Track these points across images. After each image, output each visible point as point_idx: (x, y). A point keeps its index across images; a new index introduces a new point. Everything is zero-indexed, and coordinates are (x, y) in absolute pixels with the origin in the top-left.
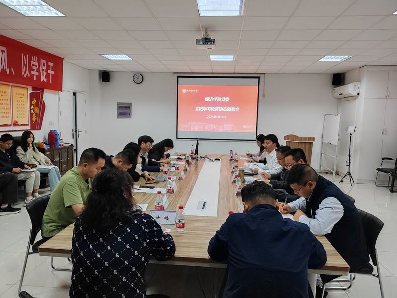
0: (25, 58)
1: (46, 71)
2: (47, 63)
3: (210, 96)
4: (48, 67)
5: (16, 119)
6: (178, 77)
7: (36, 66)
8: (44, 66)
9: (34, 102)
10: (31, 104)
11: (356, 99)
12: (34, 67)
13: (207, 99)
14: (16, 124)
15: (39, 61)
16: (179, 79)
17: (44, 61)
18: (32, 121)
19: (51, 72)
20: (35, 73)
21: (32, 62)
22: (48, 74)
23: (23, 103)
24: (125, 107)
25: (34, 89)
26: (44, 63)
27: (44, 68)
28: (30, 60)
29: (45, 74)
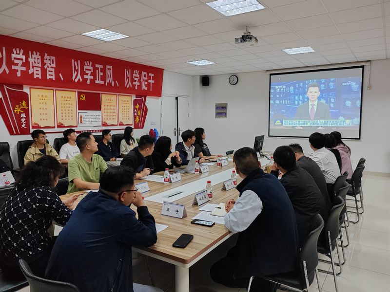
1: (147, 81)
2: (148, 74)
4: (149, 78)
5: (121, 120)
7: (138, 77)
8: (145, 77)
9: (137, 107)
10: (135, 108)
12: (135, 79)
14: (121, 124)
17: (146, 73)
18: (135, 122)
19: (151, 81)
20: (137, 84)
21: (134, 75)
22: (149, 84)
23: (127, 108)
24: (222, 108)
25: (137, 96)
26: (145, 75)
27: (145, 79)
28: (132, 73)
29: (146, 83)
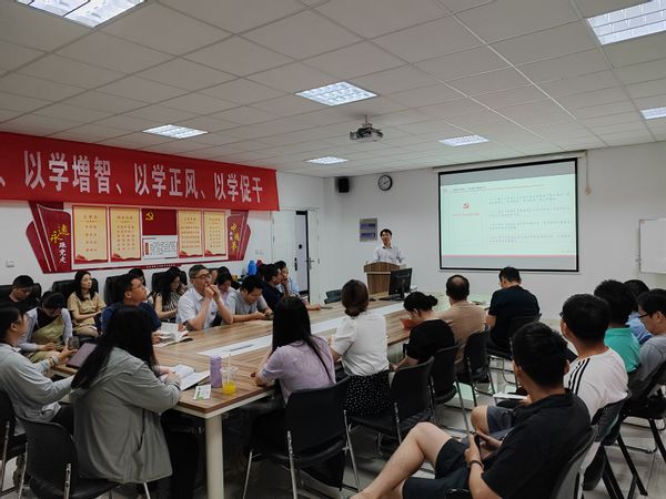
0: (219, 179)
1: (250, 188)
2: (251, 180)
4: (253, 184)
5: (208, 248)
6: (440, 174)
7: (235, 184)
8: (246, 183)
9: (233, 228)
10: (229, 230)
12: (232, 187)
14: (208, 254)
15: (238, 179)
16: (441, 176)
17: (247, 177)
19: (258, 189)
20: (234, 193)
21: (229, 181)
22: (254, 192)
23: (218, 230)
24: (370, 225)
25: (233, 212)
26: (246, 180)
27: (247, 185)
28: (226, 179)
29: (249, 192)
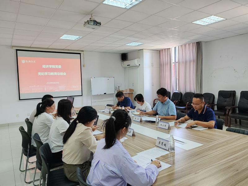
3: (46, 64)
6: (17, 50)
11: (137, 68)
13: (44, 66)
16: (18, 51)
